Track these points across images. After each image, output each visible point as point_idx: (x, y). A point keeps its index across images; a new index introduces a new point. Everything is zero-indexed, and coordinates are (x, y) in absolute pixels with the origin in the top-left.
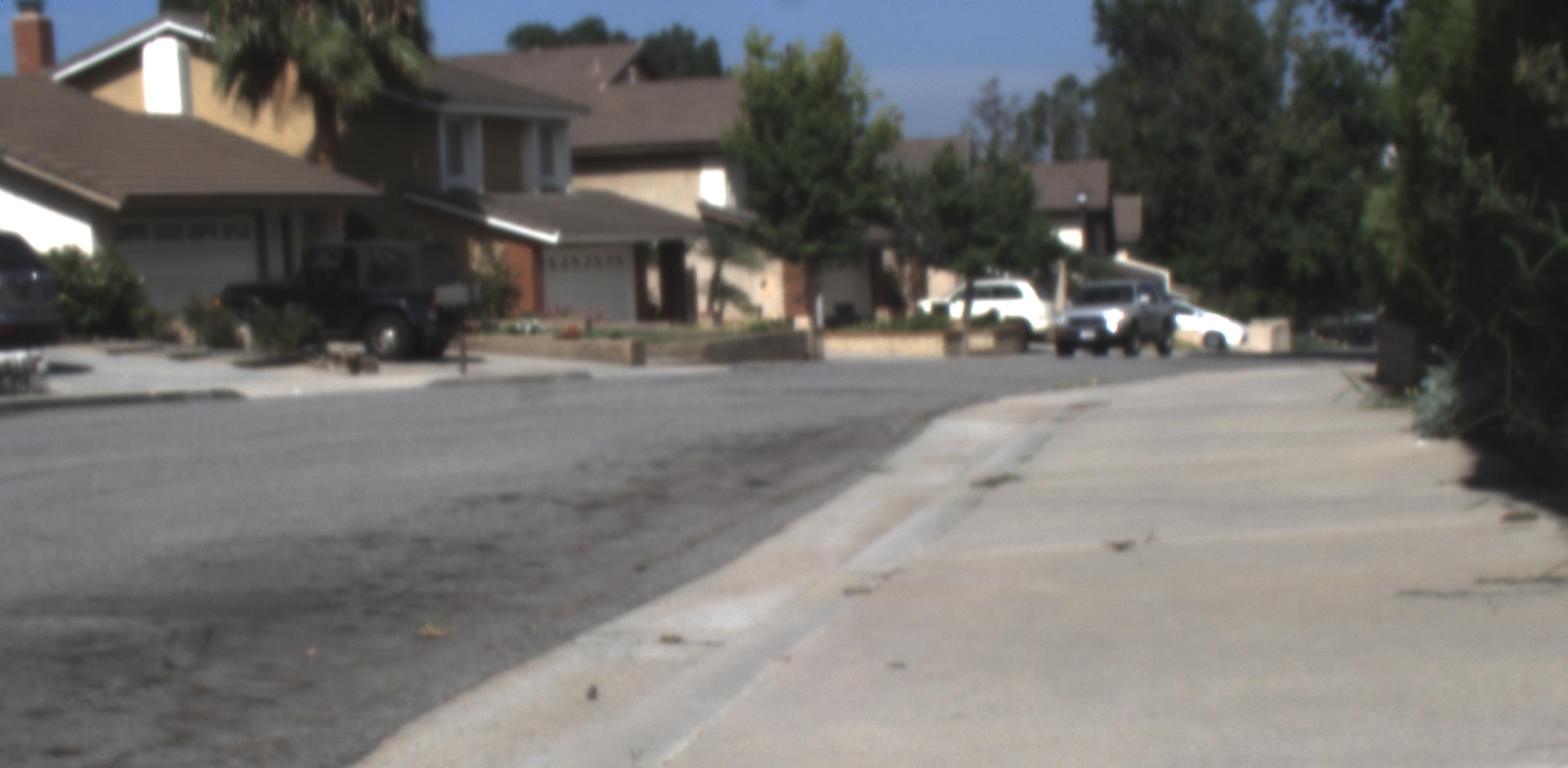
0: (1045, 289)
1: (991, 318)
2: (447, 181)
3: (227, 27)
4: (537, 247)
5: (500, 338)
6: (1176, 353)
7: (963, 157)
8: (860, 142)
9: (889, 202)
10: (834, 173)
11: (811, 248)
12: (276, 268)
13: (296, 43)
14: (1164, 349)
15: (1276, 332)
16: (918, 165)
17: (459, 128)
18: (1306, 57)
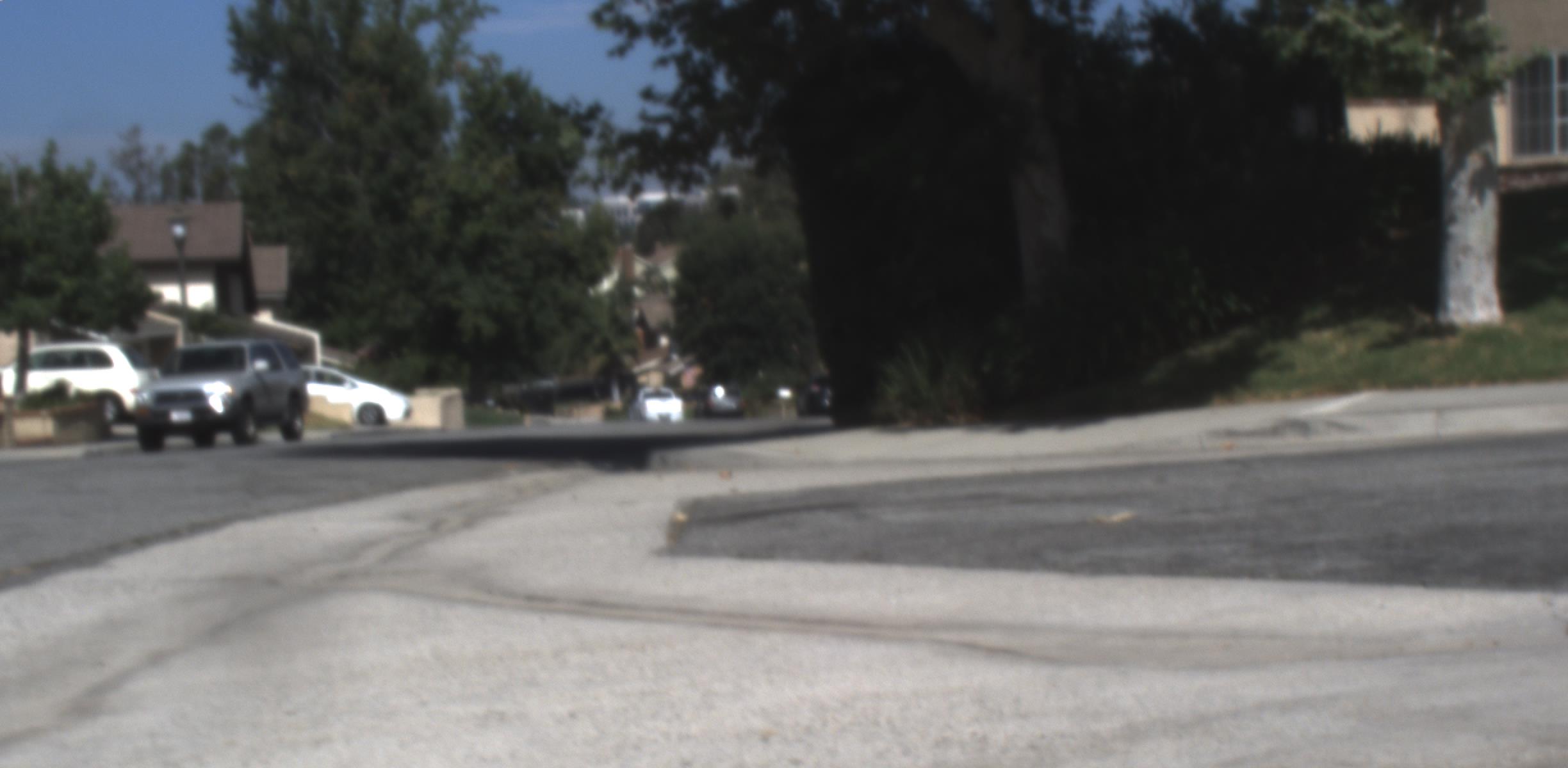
1: (54, 395)
15: (447, 403)
18: (474, 85)
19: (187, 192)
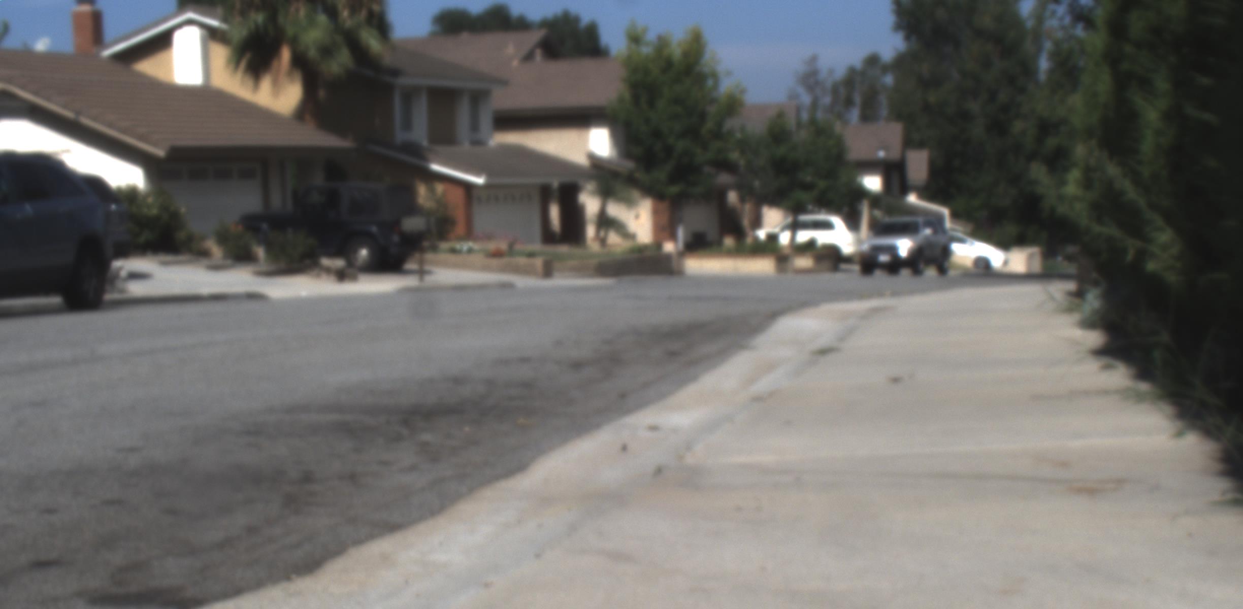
0: (853, 222)
1: (810, 245)
2: (400, 136)
3: (238, 19)
4: (468, 187)
5: (442, 256)
6: (952, 273)
7: (791, 122)
8: (712, 110)
9: (734, 156)
10: (692, 133)
11: (674, 189)
12: (276, 201)
13: (290, 31)
14: (942, 270)
15: (1030, 258)
16: (756, 126)
17: (409, 96)
18: (1057, 43)
19: (849, 103)
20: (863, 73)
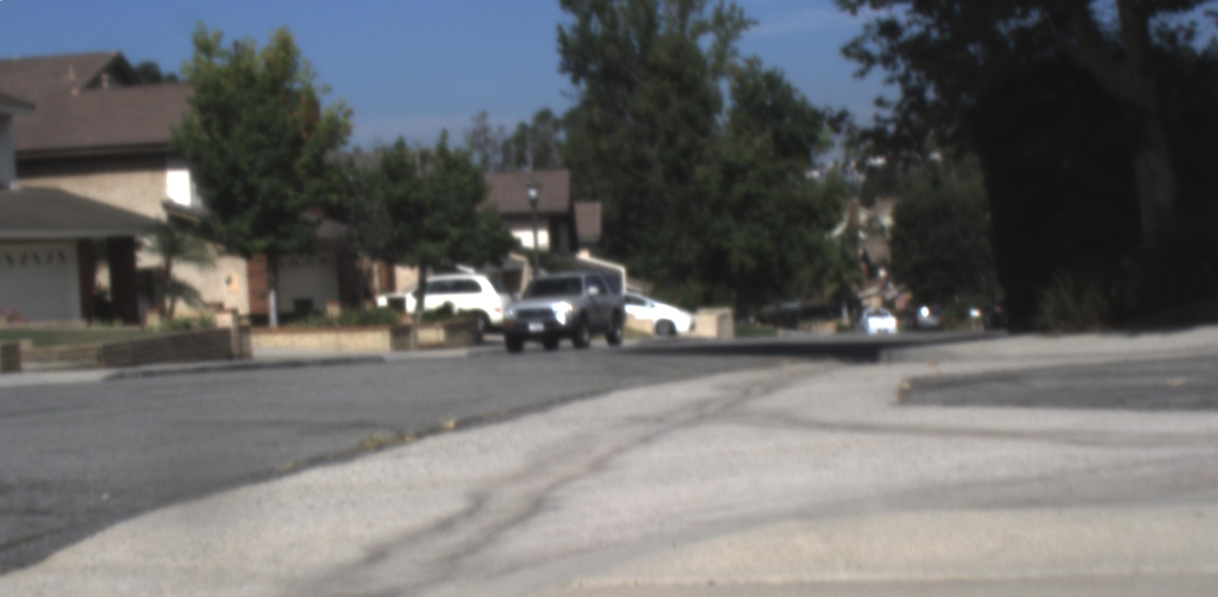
1: (445, 311)
6: (627, 342)
10: (282, 168)
11: (260, 243)
14: (613, 340)
15: (721, 320)
18: (741, 80)
19: (521, 161)
20: (534, 130)
